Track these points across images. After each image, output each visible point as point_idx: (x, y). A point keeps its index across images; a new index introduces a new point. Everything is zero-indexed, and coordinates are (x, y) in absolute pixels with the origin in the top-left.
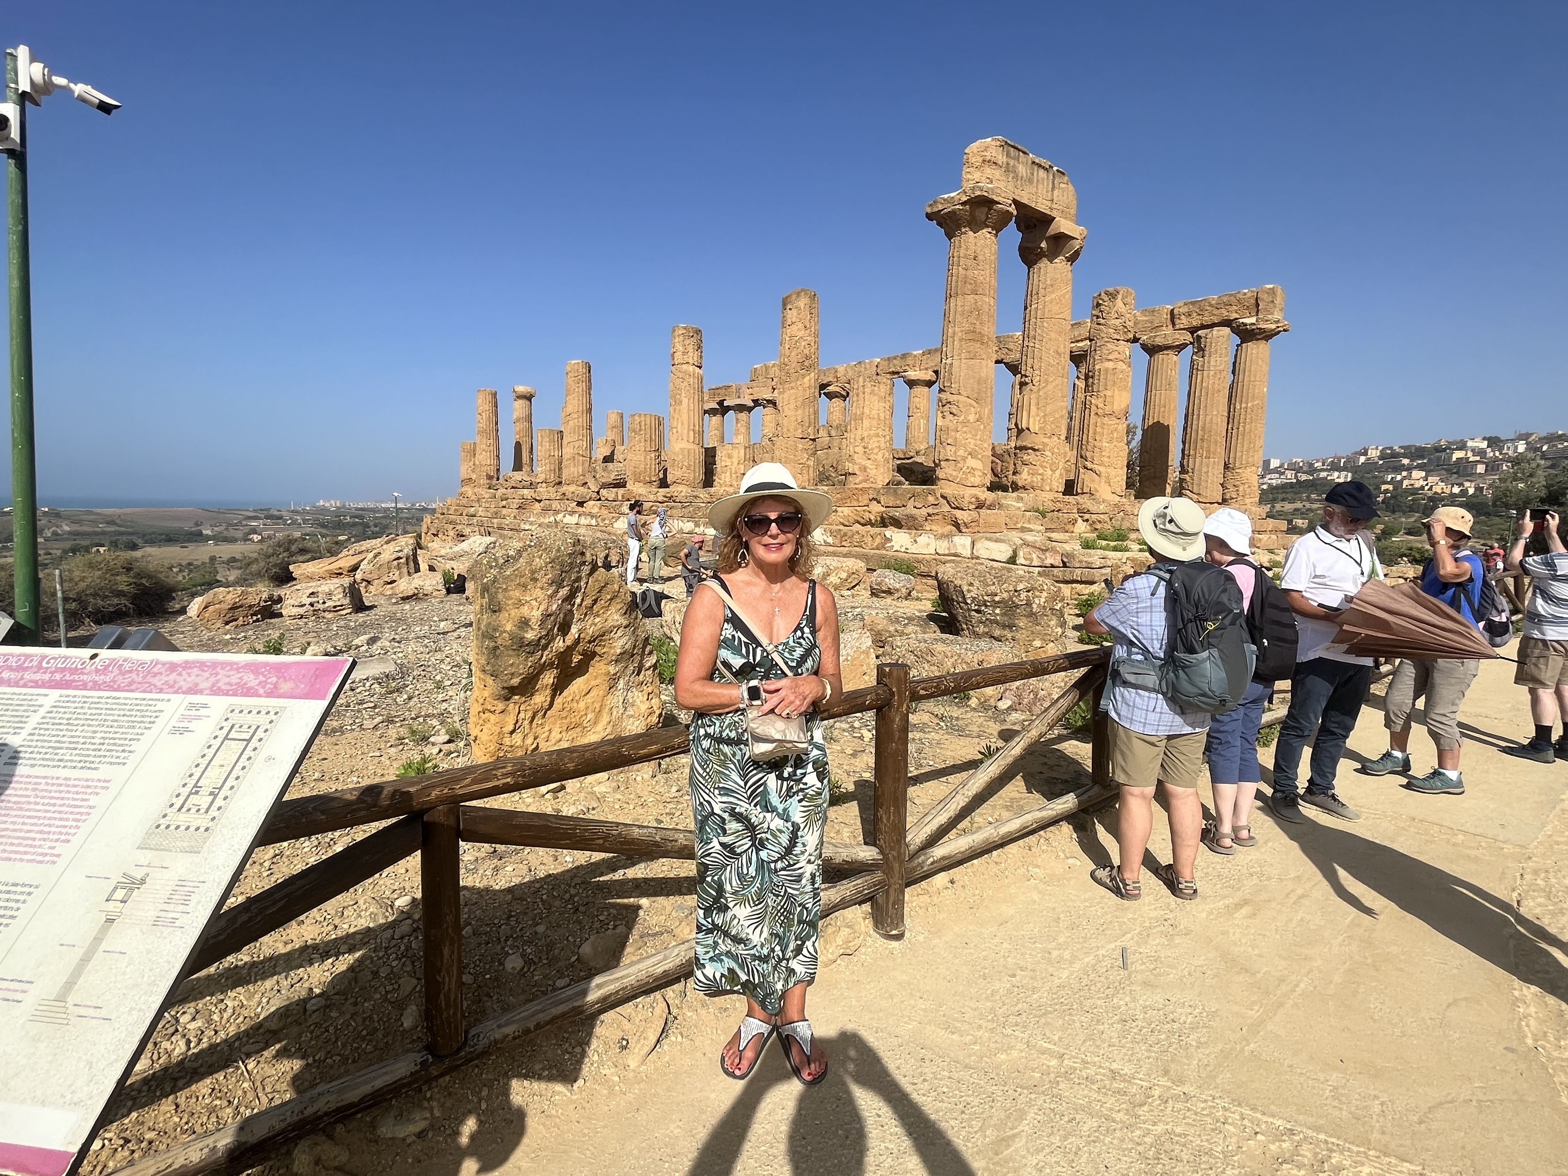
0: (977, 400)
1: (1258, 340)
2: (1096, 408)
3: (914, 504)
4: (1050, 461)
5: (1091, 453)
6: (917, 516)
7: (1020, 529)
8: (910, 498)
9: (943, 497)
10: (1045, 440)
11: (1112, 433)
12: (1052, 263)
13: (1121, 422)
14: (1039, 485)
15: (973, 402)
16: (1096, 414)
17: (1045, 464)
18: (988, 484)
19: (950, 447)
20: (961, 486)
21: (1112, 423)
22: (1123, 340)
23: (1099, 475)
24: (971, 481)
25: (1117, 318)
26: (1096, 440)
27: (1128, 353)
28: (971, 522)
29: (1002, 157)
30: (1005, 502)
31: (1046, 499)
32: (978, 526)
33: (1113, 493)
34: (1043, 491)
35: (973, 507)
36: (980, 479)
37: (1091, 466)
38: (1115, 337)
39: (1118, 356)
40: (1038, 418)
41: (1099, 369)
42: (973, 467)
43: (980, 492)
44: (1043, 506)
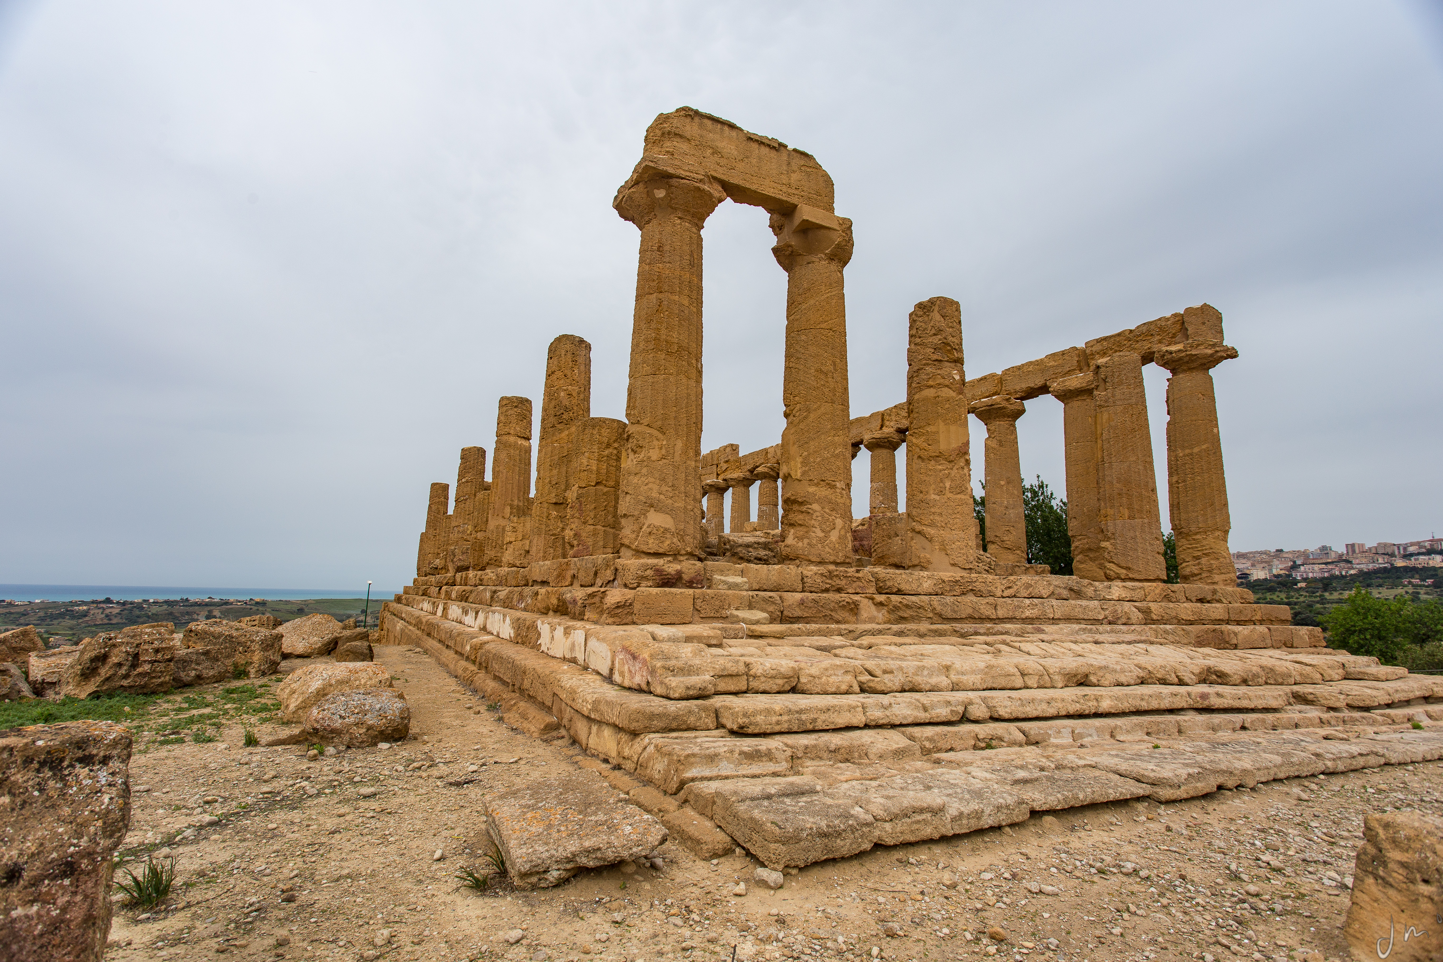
0: (661, 430)
1: (1190, 369)
2: (918, 450)
3: (599, 582)
4: (820, 518)
5: (918, 510)
6: (578, 598)
7: (725, 618)
8: (596, 574)
9: (616, 570)
10: (812, 489)
11: (942, 481)
12: (808, 263)
13: (956, 466)
14: (806, 553)
15: (656, 433)
16: (919, 457)
17: (813, 522)
18: (689, 549)
19: (628, 496)
20: (639, 553)
21: (940, 467)
22: (947, 361)
23: (930, 540)
24: (652, 545)
25: (935, 335)
26: (921, 492)
27: (957, 377)
28: (618, 607)
29: (691, 129)
30: (717, 577)
31: (811, 573)
32: (632, 613)
33: (953, 565)
34: (811, 562)
35: (650, 583)
36: (668, 542)
37: (918, 527)
38: (935, 357)
39: (942, 381)
40: (799, 460)
41: (918, 399)
42: (657, 524)
43: (670, 562)
44: (803, 583)
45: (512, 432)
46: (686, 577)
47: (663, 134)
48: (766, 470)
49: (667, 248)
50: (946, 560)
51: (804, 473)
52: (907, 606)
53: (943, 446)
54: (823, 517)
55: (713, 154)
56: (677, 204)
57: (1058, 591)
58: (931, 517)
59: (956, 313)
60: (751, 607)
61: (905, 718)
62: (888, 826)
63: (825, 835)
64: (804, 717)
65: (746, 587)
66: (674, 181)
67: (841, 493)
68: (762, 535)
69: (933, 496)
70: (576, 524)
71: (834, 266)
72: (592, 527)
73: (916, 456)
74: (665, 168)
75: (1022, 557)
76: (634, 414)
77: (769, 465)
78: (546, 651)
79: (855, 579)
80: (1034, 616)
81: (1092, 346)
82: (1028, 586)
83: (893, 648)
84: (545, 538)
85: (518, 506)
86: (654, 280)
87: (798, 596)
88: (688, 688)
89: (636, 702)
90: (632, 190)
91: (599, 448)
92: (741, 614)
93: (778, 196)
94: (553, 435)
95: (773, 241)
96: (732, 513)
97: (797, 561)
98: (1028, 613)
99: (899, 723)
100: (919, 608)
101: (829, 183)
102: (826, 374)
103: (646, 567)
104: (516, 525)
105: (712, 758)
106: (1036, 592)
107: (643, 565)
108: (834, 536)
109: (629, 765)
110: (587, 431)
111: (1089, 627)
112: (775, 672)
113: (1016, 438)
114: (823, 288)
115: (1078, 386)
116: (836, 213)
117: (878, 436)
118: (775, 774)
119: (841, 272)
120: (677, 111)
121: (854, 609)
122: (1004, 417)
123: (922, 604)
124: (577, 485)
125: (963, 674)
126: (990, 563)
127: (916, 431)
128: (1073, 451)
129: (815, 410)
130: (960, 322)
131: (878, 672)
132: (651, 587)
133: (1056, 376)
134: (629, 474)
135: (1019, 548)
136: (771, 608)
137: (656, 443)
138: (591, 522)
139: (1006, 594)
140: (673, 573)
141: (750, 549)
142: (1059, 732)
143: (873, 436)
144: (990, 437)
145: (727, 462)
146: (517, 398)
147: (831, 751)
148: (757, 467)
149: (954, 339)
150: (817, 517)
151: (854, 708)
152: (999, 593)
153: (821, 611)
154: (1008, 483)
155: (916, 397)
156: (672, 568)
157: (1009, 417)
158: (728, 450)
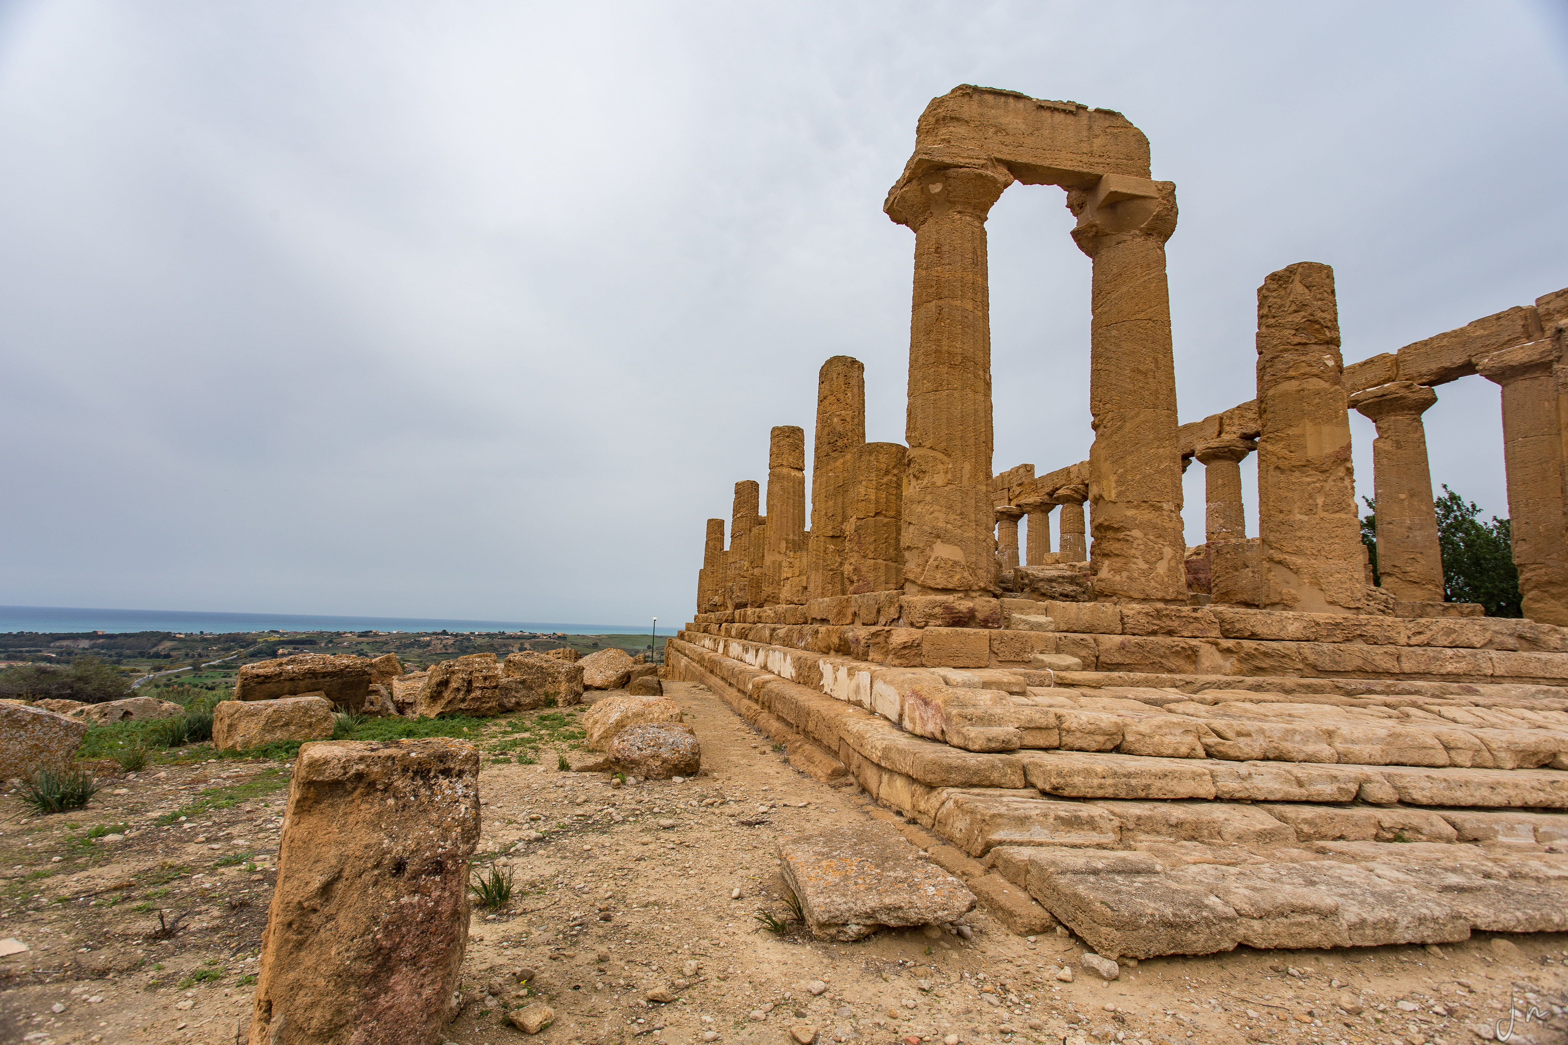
2: (1274, 459)
3: (882, 620)
4: (1142, 547)
5: (1277, 534)
6: (861, 638)
7: (1028, 662)
8: (879, 611)
9: (901, 607)
10: (1130, 513)
11: (1311, 496)
12: (1119, 243)
13: (1332, 477)
14: (1125, 588)
15: (940, 456)
16: (1277, 468)
17: (1133, 551)
18: (982, 585)
19: (912, 528)
20: (926, 589)
21: (1308, 479)
22: (1315, 344)
23: (1296, 572)
24: (940, 580)
25: (1296, 311)
26: (1281, 512)
27: (1331, 363)
28: (904, 648)
29: (969, 109)
30: (1016, 616)
31: (1133, 612)
32: (920, 654)
33: (1331, 603)
34: (1132, 599)
35: (939, 622)
36: (958, 577)
37: (1278, 556)
38: (1297, 340)
39: (1308, 369)
40: (1113, 478)
41: (1273, 396)
42: (945, 556)
43: (961, 598)
44: (1123, 624)
45: (785, 463)
46: (979, 616)
47: (937, 121)
48: (1069, 492)
49: (946, 248)
50: (1321, 596)
51: (1119, 494)
52: (1265, 654)
53: (1312, 452)
54: (1146, 545)
55: (996, 133)
56: (955, 197)
57: (1499, 639)
58: (1297, 543)
59: (1327, 281)
60: (1058, 650)
61: (1271, 792)
62: (1257, 925)
63: (1171, 925)
64: (1133, 782)
65: (1052, 627)
66: (952, 172)
67: (1169, 516)
68: (1066, 568)
69: (1299, 517)
70: (856, 558)
71: (1151, 243)
72: (873, 561)
73: (1272, 467)
74: (941, 159)
75: (1436, 593)
76: (915, 437)
77: (1072, 486)
78: (829, 692)
79: (1192, 620)
80: (1461, 671)
81: (1548, 303)
82: (1449, 631)
83: (1248, 705)
84: (823, 574)
85: (793, 540)
86: (932, 286)
87: (1118, 639)
88: (989, 740)
89: (930, 751)
90: (904, 189)
91: (877, 476)
92: (1047, 658)
93: (1077, 169)
94: (828, 464)
95: (1072, 222)
96: (1028, 543)
97: (1114, 598)
98: (1450, 668)
99: (1263, 798)
100: (1283, 657)
101: (1143, 142)
102: (1145, 374)
103: (934, 605)
104: (792, 560)
105: (1022, 821)
106: (1462, 639)
107: (930, 602)
108: (1162, 568)
109: (925, 820)
110: (863, 458)
111: (1554, 689)
112: (1093, 727)
113: (1423, 436)
114: (1139, 270)
115: (1526, 359)
116: (1154, 177)
117: (1216, 445)
118: (1100, 846)
119: (1162, 249)
120: (953, 91)
121: (1192, 656)
122: (1403, 409)
123: (1288, 652)
124: (855, 517)
125: (1353, 742)
126: (1386, 601)
127: (1271, 435)
128: (1518, 449)
129: (1132, 418)
130: (1333, 292)
131: (1230, 734)
132: (940, 626)
133: (1486, 350)
134: (912, 502)
135: (1431, 581)
136: (1084, 653)
137: (940, 466)
138: (871, 555)
139: (1414, 641)
140: (965, 610)
141: (1054, 584)
142: (1512, 828)
143: (1209, 445)
144: (1380, 437)
145: (1020, 485)
146: (789, 427)
147: (1171, 826)
148: (1057, 489)
149: (1324, 315)
150: (1139, 545)
151: (1200, 775)
152: (1403, 640)
153: (1147, 658)
154: (1412, 496)
155: (1271, 392)
156: (963, 605)
157: (1410, 409)
158: (1021, 471)
